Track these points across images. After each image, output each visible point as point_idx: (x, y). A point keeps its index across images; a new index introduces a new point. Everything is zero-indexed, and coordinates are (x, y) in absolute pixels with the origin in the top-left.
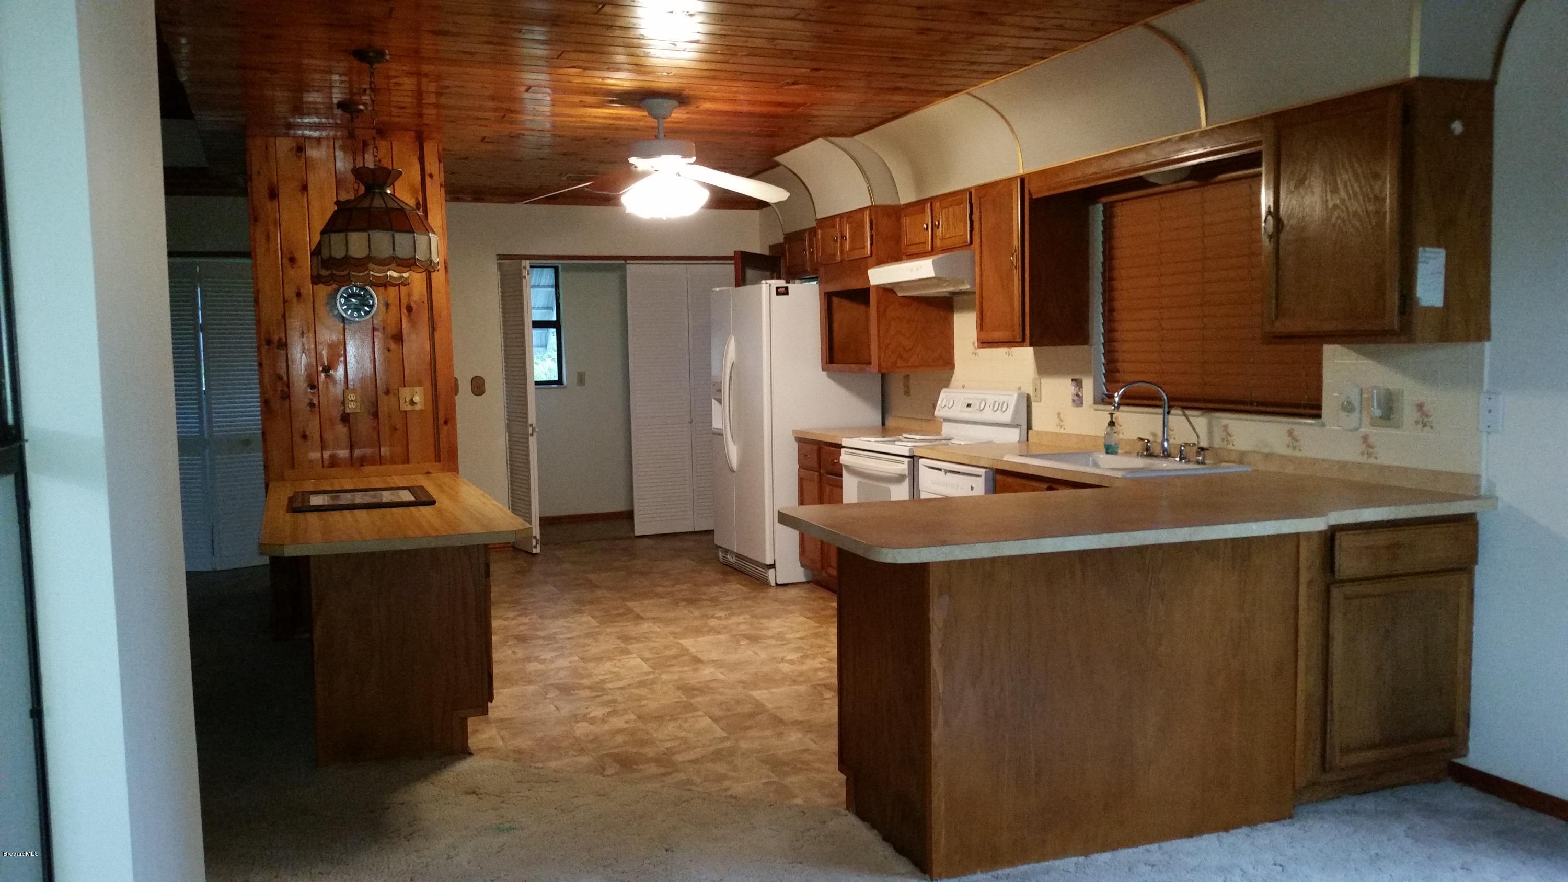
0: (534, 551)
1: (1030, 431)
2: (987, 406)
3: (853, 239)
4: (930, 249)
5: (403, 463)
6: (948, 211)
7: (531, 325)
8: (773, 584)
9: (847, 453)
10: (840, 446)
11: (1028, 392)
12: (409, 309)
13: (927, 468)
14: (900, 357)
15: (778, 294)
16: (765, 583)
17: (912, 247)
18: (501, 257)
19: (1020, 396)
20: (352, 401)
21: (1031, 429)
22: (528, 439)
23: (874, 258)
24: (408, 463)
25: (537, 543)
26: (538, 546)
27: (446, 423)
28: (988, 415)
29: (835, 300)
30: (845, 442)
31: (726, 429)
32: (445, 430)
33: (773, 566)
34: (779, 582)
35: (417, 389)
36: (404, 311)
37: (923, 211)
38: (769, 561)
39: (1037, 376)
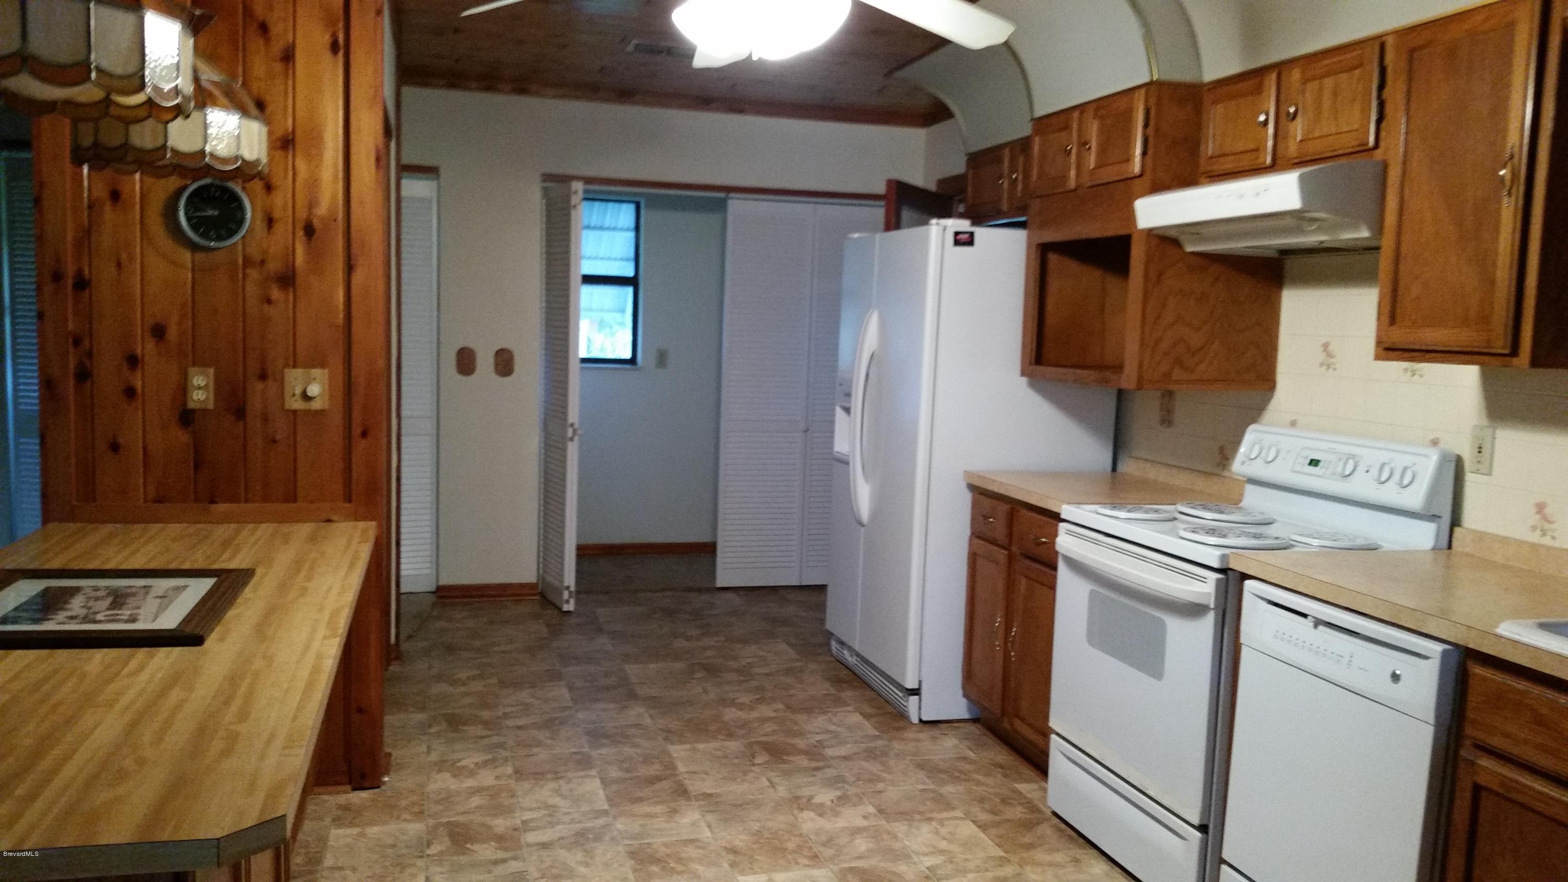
0: (566, 608)
1: (1457, 530)
2: (1361, 469)
3: (1103, 150)
4: (1269, 161)
5: (286, 501)
6: (1321, 89)
7: (579, 279)
8: (915, 720)
9: (1069, 533)
10: (1056, 517)
11: (1458, 452)
12: (309, 230)
13: (1264, 604)
14: (1179, 362)
15: (957, 243)
16: (902, 716)
17: (1223, 159)
18: (548, 177)
19: (1444, 458)
20: (200, 388)
21: (1459, 525)
22: (565, 444)
23: (1146, 181)
24: (295, 501)
25: (570, 597)
26: (572, 601)
27: (364, 434)
28: (1362, 487)
29: (1053, 258)
30: (1067, 511)
31: (854, 451)
32: (360, 446)
33: (916, 692)
34: (925, 718)
35: (316, 372)
36: (300, 233)
37: (1258, 90)
38: (911, 684)
39: (1485, 422)
